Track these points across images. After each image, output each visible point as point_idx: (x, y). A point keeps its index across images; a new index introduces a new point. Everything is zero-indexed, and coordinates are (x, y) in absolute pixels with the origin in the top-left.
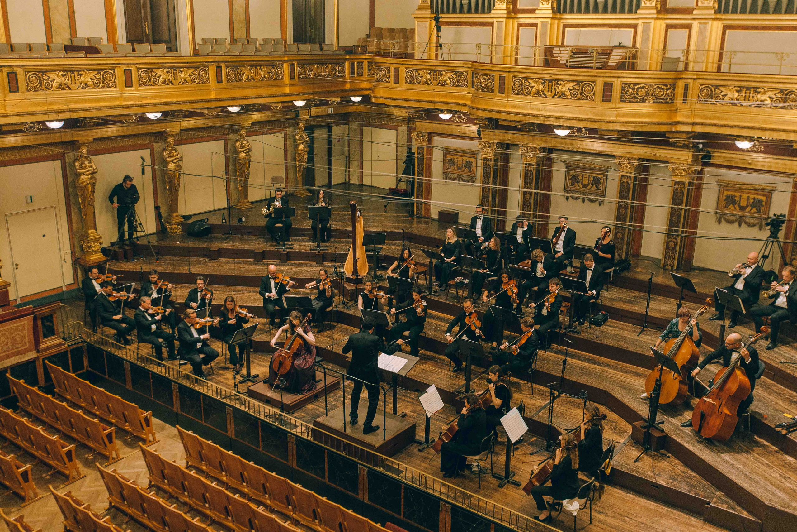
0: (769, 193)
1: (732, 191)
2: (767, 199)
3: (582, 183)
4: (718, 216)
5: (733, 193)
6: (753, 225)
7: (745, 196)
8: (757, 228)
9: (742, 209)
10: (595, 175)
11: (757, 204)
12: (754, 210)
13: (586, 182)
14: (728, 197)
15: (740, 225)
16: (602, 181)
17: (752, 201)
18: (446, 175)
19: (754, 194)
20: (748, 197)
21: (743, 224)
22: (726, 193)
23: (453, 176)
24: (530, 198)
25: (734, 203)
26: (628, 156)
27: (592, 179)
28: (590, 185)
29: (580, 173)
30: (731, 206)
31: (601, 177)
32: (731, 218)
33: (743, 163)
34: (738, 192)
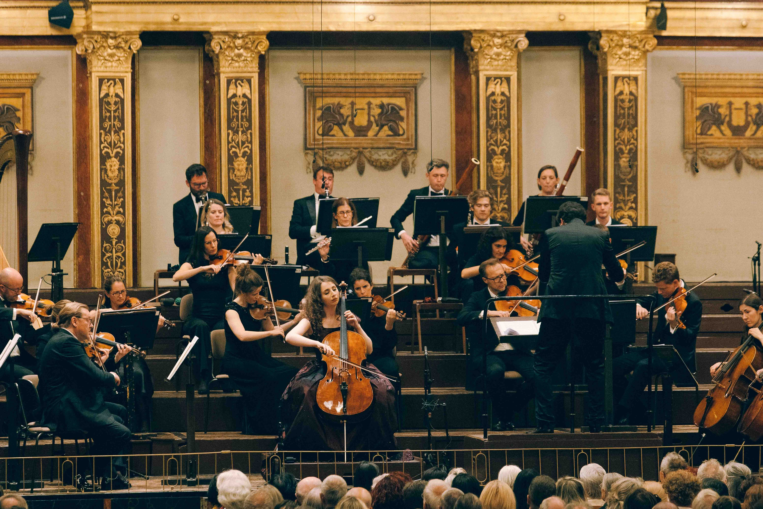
1: (710, 95)
3: (352, 123)
4: (690, 157)
5: (714, 100)
7: (739, 102)
9: (738, 131)
10: (386, 101)
12: (762, 130)
13: (361, 120)
14: (704, 110)
15: (738, 169)
16: (403, 113)
17: (755, 111)
19: (757, 95)
20: (747, 104)
21: (746, 168)
22: (701, 101)
24: (249, 169)
25: (718, 121)
26: (499, 28)
28: (375, 128)
29: (343, 101)
30: (714, 130)
31: (400, 102)
32: (717, 156)
33: (728, 28)
34: (725, 95)
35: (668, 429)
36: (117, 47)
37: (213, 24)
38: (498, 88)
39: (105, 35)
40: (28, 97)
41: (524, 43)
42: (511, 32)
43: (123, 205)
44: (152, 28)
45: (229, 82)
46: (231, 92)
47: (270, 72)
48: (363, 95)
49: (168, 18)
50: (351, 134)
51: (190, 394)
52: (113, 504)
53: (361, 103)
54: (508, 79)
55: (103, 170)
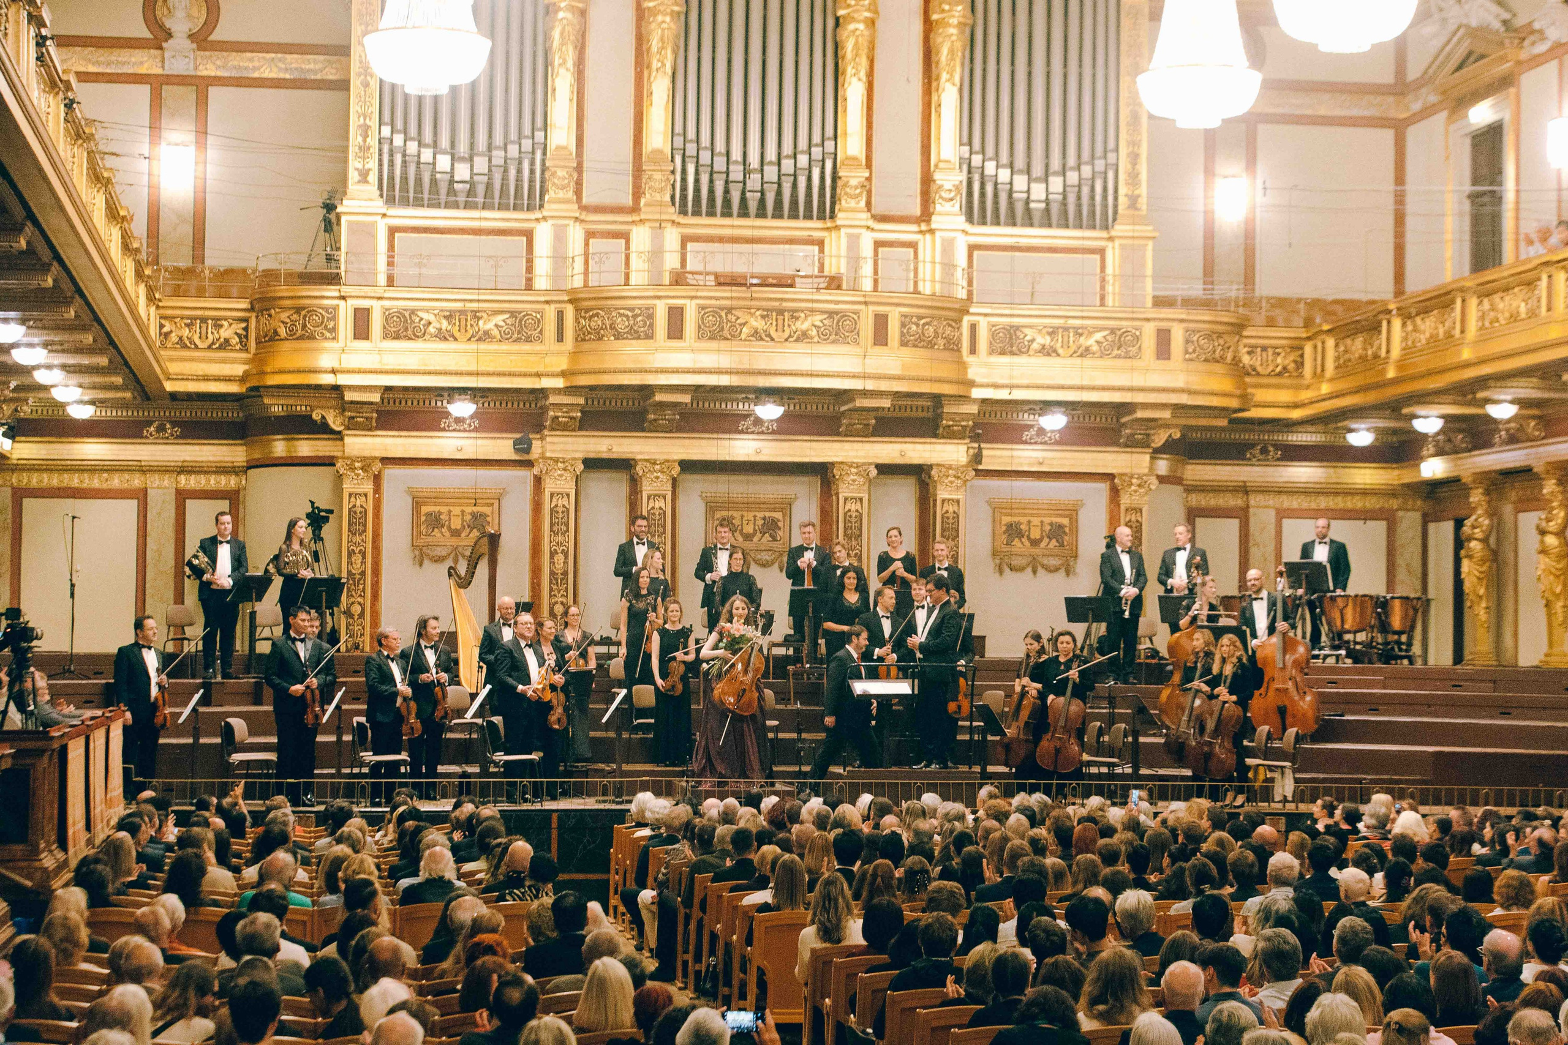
0: (1072, 512)
1: (1014, 515)
2: (1071, 523)
4: (997, 562)
5: (1017, 519)
6: (1057, 570)
8: (1062, 572)
9: (1035, 543)
10: (767, 514)
11: (1057, 532)
12: (1054, 543)
13: (749, 529)
14: (1010, 526)
15: (1035, 572)
16: (780, 524)
17: (1048, 528)
18: (421, 555)
19: (1050, 516)
20: (1042, 522)
21: (1040, 570)
22: (1006, 520)
23: (440, 552)
25: (1020, 535)
26: (855, 461)
27: (760, 522)
28: (759, 535)
29: (735, 514)
30: (1016, 542)
31: (778, 515)
32: (1017, 562)
33: (1030, 465)
34: (1024, 515)
35: (984, 769)
36: (565, 470)
37: (641, 453)
38: (853, 506)
39: (556, 461)
40: (496, 505)
41: (874, 472)
42: (864, 464)
43: (566, 590)
44: (592, 455)
45: (649, 498)
46: (651, 505)
47: (679, 490)
48: (749, 510)
49: (604, 448)
50: (741, 539)
51: (619, 735)
52: (559, 818)
53: (750, 515)
54: (861, 500)
55: (552, 563)
